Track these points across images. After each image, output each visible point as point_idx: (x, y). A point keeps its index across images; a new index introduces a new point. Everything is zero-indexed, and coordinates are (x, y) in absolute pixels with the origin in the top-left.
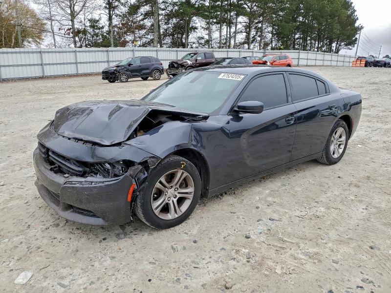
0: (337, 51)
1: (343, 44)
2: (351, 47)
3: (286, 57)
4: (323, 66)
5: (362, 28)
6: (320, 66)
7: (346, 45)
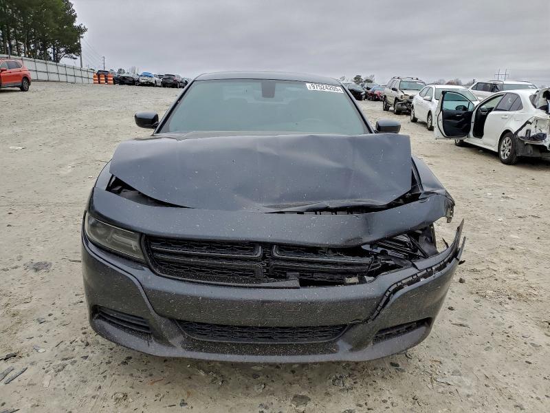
0: (57, 60)
1: (62, 49)
2: (74, 56)
3: (18, 66)
4: (48, 81)
5: (85, 30)
6: (45, 81)
7: (67, 52)
